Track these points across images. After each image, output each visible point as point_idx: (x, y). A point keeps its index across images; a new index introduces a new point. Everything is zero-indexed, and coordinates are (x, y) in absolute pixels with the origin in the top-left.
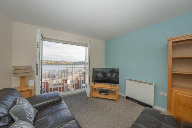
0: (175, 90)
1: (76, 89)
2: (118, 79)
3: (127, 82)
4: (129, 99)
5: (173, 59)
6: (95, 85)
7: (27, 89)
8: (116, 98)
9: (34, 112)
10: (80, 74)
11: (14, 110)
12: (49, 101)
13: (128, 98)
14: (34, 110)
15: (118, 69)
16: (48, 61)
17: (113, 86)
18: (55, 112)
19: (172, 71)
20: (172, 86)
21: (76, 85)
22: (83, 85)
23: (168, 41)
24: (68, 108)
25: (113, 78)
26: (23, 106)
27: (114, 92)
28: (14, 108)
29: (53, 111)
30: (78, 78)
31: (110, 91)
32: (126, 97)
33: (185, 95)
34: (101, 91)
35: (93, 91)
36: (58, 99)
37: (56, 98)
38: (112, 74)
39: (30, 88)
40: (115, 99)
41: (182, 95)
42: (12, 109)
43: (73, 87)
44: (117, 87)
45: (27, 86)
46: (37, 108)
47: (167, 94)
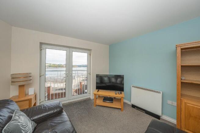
0: (185, 100)
1: (79, 94)
2: (123, 84)
3: (133, 89)
4: (135, 108)
5: (182, 66)
6: (98, 92)
7: (26, 98)
8: (121, 106)
9: (32, 126)
10: (83, 78)
11: (7, 129)
12: (49, 113)
13: (133, 106)
14: (32, 123)
15: (123, 75)
16: (51, 64)
17: (117, 93)
18: (55, 126)
19: (181, 79)
20: (182, 95)
21: (79, 90)
22: (86, 91)
23: (176, 47)
24: (69, 120)
25: (117, 83)
26: (19, 122)
27: (119, 100)
28: (7, 126)
29: (53, 124)
30: (81, 83)
31: (115, 98)
32: (131, 105)
33: (196, 106)
34: (106, 99)
35: (96, 98)
36: (58, 110)
37: (56, 109)
38: (116, 79)
39: (29, 98)
40: (120, 108)
41: (193, 107)
42: (5, 128)
43: (76, 92)
44: (122, 95)
45: (27, 95)
46: (35, 121)
47: (176, 103)
